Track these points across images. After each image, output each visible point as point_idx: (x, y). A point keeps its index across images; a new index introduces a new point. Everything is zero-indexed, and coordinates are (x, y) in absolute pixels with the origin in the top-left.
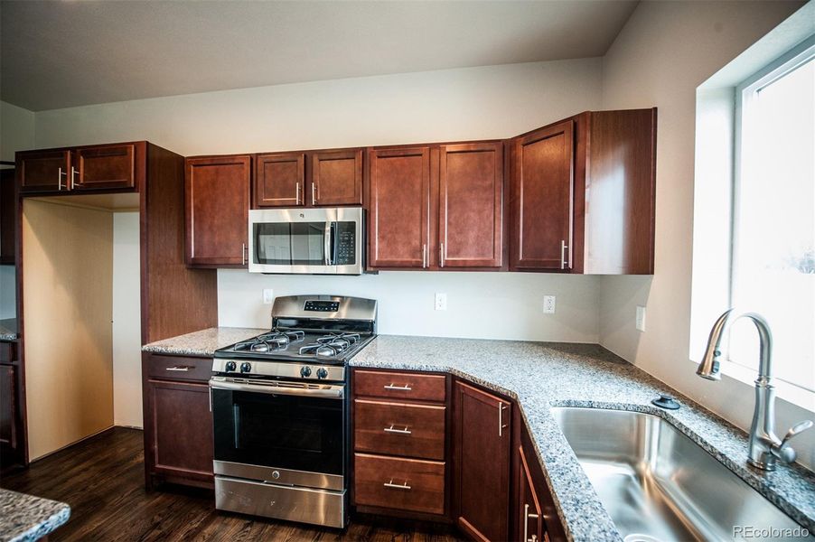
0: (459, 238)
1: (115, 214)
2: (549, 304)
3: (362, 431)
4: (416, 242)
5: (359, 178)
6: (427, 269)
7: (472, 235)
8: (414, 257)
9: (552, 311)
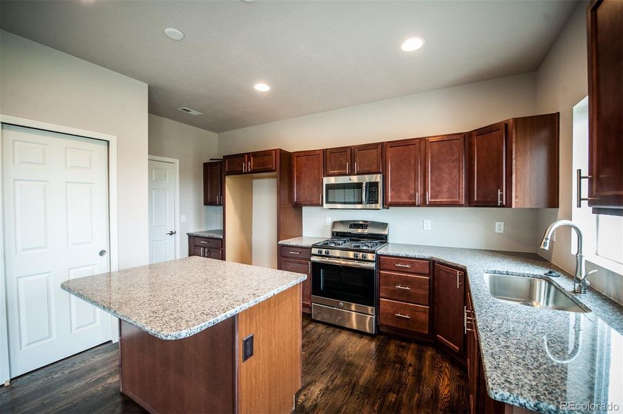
0: (437, 189)
1: (254, 181)
2: (499, 227)
3: (384, 287)
4: (412, 192)
5: (380, 159)
6: (418, 206)
7: (445, 187)
8: (411, 199)
9: (502, 231)
